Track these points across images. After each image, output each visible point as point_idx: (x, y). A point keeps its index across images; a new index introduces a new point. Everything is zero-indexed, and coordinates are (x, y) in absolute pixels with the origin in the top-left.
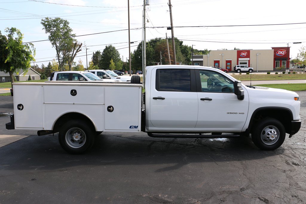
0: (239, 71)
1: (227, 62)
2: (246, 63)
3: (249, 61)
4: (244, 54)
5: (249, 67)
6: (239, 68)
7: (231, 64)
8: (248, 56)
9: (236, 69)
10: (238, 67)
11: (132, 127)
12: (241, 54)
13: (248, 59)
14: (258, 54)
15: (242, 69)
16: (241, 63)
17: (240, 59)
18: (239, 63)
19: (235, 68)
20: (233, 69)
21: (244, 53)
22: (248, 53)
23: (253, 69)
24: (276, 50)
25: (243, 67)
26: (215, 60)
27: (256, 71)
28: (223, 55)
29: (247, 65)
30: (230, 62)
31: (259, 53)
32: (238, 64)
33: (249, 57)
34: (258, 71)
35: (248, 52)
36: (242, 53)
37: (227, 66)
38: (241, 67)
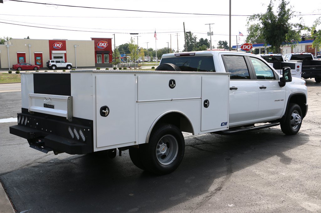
0: (54, 68)
1: (36, 55)
2: (61, 57)
3: (65, 54)
4: (58, 45)
5: (66, 62)
6: (54, 63)
7: (42, 59)
8: (64, 48)
9: (51, 65)
10: (52, 62)
11: (223, 124)
12: (54, 45)
13: (64, 52)
14: (75, 46)
15: (58, 65)
16: (55, 57)
17: (53, 52)
18: (53, 57)
19: (48, 63)
20: (45, 65)
21: (58, 43)
22: (63, 44)
23: (72, 65)
24: (97, 41)
25: (59, 62)
26: (18, 53)
27: (75, 67)
28: (30, 46)
29: (63, 59)
30: (40, 55)
31: (77, 44)
32: (51, 59)
33: (65, 50)
34: (78, 67)
35: (64, 42)
36: (56, 44)
37: (36, 61)
38: (57, 62)
